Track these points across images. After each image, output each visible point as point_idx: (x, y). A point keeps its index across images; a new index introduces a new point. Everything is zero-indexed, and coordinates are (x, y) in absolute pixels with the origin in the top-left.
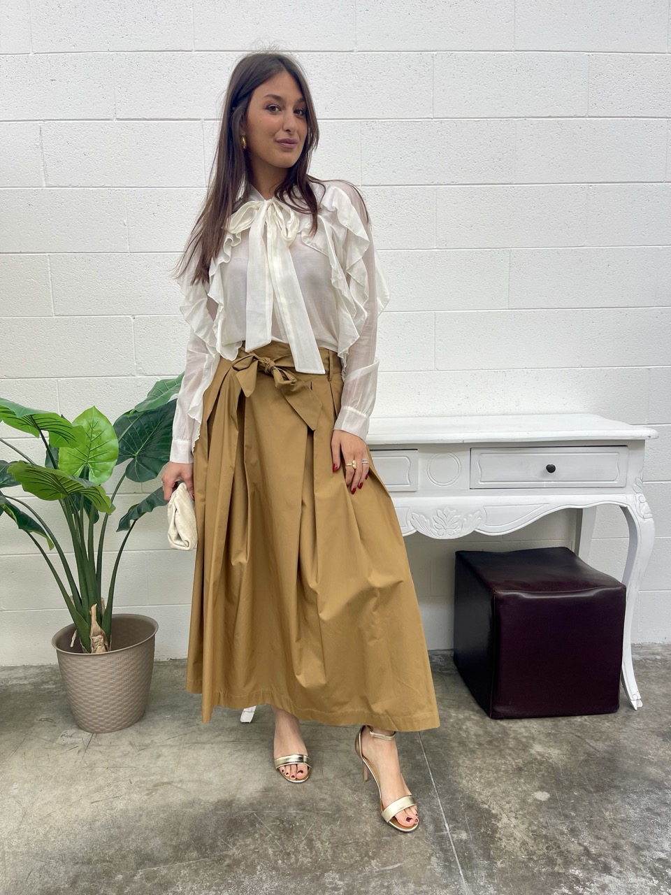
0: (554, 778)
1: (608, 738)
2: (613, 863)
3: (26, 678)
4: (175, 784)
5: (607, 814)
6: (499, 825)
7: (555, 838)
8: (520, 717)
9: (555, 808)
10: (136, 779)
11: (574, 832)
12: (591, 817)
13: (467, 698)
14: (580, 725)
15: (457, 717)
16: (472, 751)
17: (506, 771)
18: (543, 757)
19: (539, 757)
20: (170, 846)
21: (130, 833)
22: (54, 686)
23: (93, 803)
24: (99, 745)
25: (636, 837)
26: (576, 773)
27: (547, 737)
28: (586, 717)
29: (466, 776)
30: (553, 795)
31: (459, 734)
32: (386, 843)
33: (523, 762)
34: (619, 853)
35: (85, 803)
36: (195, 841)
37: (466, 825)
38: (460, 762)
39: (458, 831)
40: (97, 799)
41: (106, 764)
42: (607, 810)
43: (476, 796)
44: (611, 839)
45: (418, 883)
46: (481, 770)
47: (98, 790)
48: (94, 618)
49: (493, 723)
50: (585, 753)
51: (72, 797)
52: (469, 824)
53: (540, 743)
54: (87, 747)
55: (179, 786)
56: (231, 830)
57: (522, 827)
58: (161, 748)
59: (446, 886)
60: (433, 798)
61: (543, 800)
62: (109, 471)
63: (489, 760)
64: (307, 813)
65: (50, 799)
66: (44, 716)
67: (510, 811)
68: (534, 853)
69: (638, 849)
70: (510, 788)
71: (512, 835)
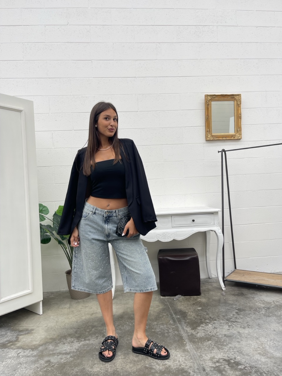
2: (217, 319)
6: (188, 314)
7: (202, 315)
9: (203, 310)
11: (208, 314)
12: (212, 311)
16: (181, 301)
17: (190, 304)
21: (88, 322)
23: (75, 318)
24: (73, 307)
25: (223, 314)
26: (209, 303)
29: (179, 306)
33: (195, 302)
35: (73, 318)
38: (178, 304)
39: (177, 316)
40: (77, 317)
41: (76, 311)
42: (217, 310)
43: (182, 309)
44: (217, 315)
45: (166, 325)
51: (69, 317)
52: (180, 314)
55: (99, 313)
57: (194, 314)
59: (174, 325)
60: (170, 311)
61: (200, 309)
67: (191, 311)
68: (197, 318)
69: (224, 316)
70: (191, 307)
71: (191, 316)
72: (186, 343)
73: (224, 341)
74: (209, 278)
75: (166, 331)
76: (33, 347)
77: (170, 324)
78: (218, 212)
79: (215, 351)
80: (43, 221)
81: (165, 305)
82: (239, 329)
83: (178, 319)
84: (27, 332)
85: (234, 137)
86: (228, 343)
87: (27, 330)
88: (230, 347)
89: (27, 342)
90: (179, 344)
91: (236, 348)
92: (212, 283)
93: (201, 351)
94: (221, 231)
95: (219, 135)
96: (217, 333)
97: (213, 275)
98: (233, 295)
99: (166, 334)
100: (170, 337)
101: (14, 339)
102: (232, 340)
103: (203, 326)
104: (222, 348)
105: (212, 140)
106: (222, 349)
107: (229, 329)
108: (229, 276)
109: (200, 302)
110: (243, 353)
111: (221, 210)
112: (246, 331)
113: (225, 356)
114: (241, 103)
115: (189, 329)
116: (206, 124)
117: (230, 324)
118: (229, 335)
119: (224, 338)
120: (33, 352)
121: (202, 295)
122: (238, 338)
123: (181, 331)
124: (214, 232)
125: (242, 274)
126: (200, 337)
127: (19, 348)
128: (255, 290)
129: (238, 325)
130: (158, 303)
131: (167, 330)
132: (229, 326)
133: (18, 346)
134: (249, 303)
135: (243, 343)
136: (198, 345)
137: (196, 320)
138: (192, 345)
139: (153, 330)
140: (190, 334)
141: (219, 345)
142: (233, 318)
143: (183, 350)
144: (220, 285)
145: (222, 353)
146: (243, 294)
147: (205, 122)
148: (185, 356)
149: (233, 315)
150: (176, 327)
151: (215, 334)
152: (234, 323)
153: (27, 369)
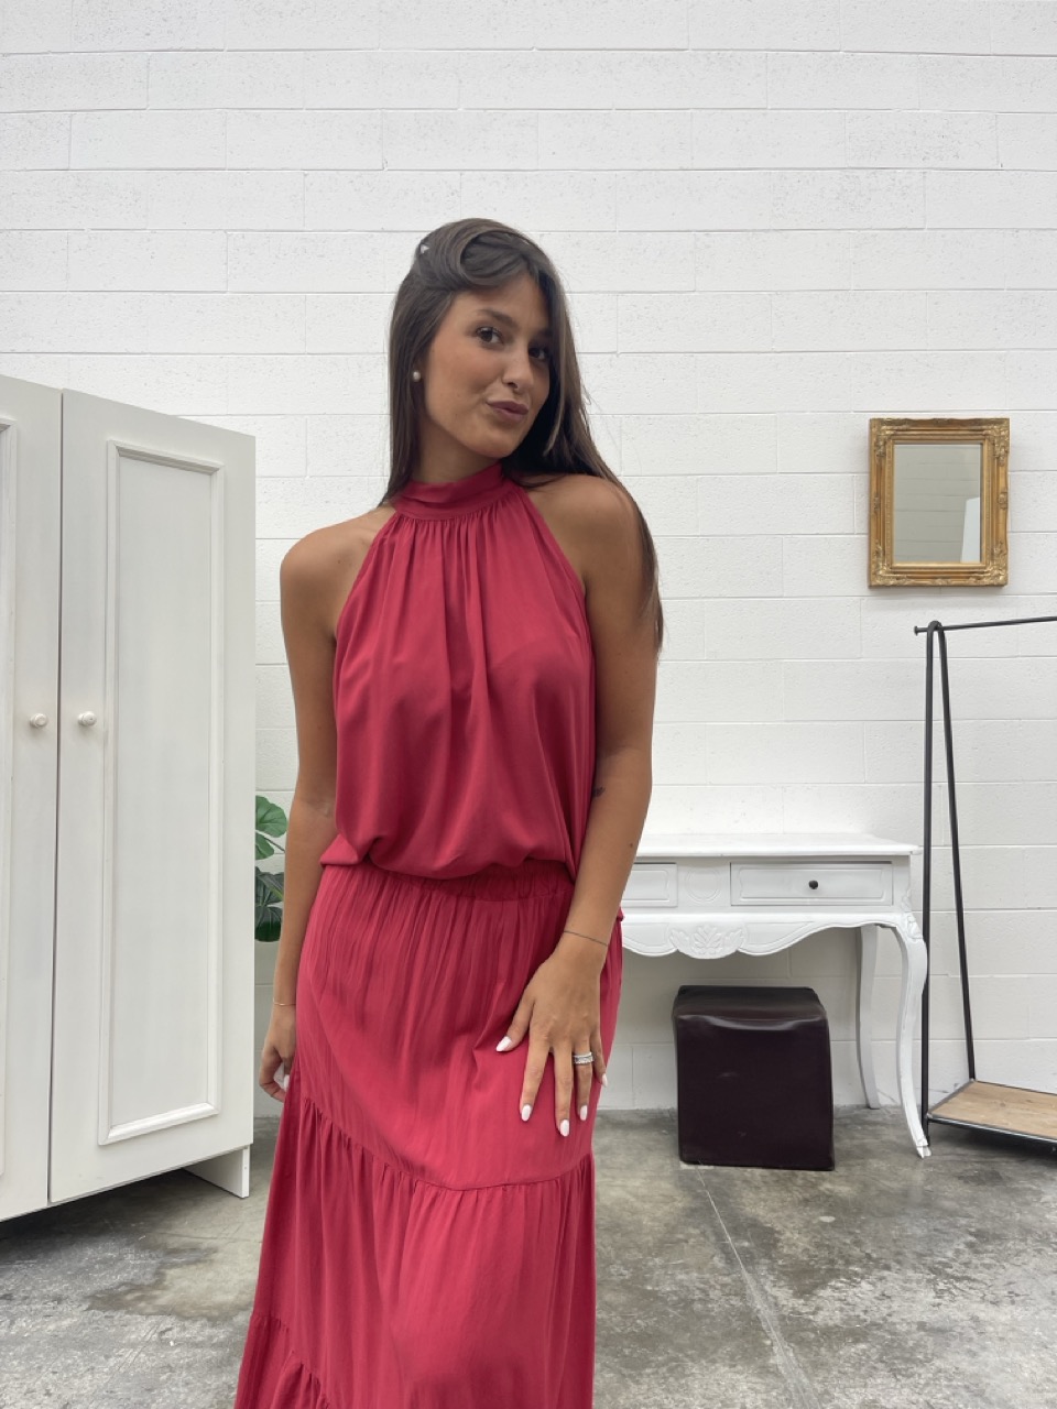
0: (842, 1207)
2: (893, 1264)
5: (893, 1232)
6: (782, 1238)
7: (837, 1247)
9: (839, 1227)
11: (857, 1243)
12: (877, 1234)
16: (757, 1188)
17: (792, 1202)
18: (832, 1192)
19: (827, 1193)
25: (919, 1248)
26: (864, 1203)
29: (750, 1205)
30: (839, 1218)
32: (668, 1247)
33: (811, 1195)
34: (900, 1258)
37: (748, 1237)
38: (744, 1195)
39: (740, 1241)
42: (893, 1229)
43: (760, 1218)
44: (893, 1249)
45: (700, 1270)
46: (765, 1201)
50: (876, 1190)
52: (752, 1237)
53: (830, 1182)
57: (805, 1239)
59: (725, 1275)
60: (715, 1219)
61: (828, 1222)
63: (774, 1194)
67: (794, 1229)
68: (816, 1256)
69: (920, 1256)
70: (795, 1213)
71: (794, 1244)
72: (772, 1345)
73: (917, 1345)
74: (868, 1107)
75: (698, 1295)
76: (215, 1313)
77: (714, 1270)
78: (908, 857)
79: (879, 1381)
80: (265, 857)
81: (697, 1196)
82: (975, 1306)
83: (743, 1251)
84: (193, 1257)
85: (979, 578)
86: (933, 1354)
87: (194, 1249)
88: (940, 1371)
89: (192, 1291)
90: (746, 1346)
91: (959, 1374)
92: (878, 1127)
93: (826, 1375)
94: (917, 929)
95: (920, 568)
96: (890, 1315)
97: (884, 1094)
98: (960, 1178)
99: (698, 1306)
100: (714, 1318)
101: (148, 1279)
102: (948, 1345)
103: (839, 1285)
104: (906, 1370)
105: (893, 586)
106: (909, 1377)
107: (939, 1304)
108: (945, 1105)
109: (829, 1196)
110: (987, 1395)
111: (922, 848)
112: (1005, 1314)
113: (918, 1401)
114: (1007, 452)
115: (784, 1295)
116: (874, 528)
117: (941, 1286)
118: (937, 1326)
119: (916, 1336)
120: (215, 1331)
121: (840, 1170)
122: (971, 1340)
123: (752, 1297)
124: (890, 930)
125: (999, 1102)
126: (826, 1325)
127: (165, 1311)
128: (1045, 1164)
129: (972, 1292)
130: (669, 1186)
131: (703, 1291)
132: (939, 1294)
133: (162, 1306)
134: (1020, 1212)
135: (991, 1358)
136: (817, 1354)
137: (812, 1263)
138: (795, 1355)
139: (649, 1288)
140: (786, 1312)
141: (897, 1358)
142: (953, 1264)
143: (760, 1367)
144: (909, 1138)
145: (906, 1391)
146: (1000, 1178)
147: (870, 517)
148: (767, 1392)
149: (958, 1252)
150: (734, 1281)
151: (884, 1319)
152: (957, 1284)
153: (191, 1391)
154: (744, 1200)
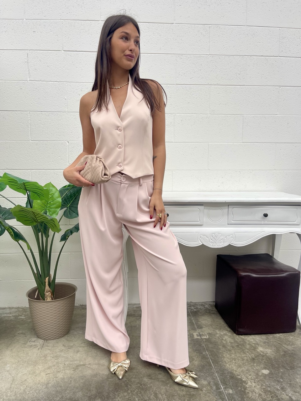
0: (270, 363)
1: (293, 344)
3: (10, 313)
4: (87, 366)
6: (247, 386)
7: (275, 392)
8: (250, 334)
9: (272, 378)
10: (67, 363)
12: (290, 382)
13: (224, 324)
14: (279, 338)
15: (220, 333)
16: (230, 351)
17: (247, 360)
18: (264, 353)
19: (262, 353)
20: (87, 396)
21: (66, 390)
22: (24, 317)
23: (46, 374)
24: (48, 346)
26: (280, 361)
27: (264, 343)
28: (281, 334)
29: (228, 362)
30: (271, 371)
31: (222, 342)
33: (255, 355)
35: (43, 374)
36: (99, 394)
37: (231, 386)
38: (225, 355)
39: (228, 389)
40: (49, 373)
41: (52, 355)
43: (234, 372)
46: (235, 359)
47: (49, 368)
48: (47, 284)
49: (237, 337)
50: (283, 351)
51: (36, 372)
52: (233, 386)
53: (261, 347)
54: (42, 347)
55: (89, 366)
56: (116, 389)
57: (258, 387)
58: (78, 347)
60: (214, 373)
61: (266, 374)
62: (57, 213)
63: (238, 355)
64: (153, 380)
65: (26, 372)
66: (20, 332)
67: (251, 379)
70: (250, 368)
71: (254, 391)
154: (225, 359)
